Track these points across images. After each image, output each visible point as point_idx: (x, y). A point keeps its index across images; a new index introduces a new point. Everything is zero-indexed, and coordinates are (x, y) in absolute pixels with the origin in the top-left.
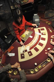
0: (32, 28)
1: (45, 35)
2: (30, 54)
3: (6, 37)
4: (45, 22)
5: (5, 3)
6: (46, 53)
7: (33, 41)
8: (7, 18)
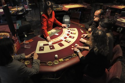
0: (61, 28)
1: (75, 34)
2: (51, 47)
3: (26, 36)
4: (77, 24)
5: (35, 11)
6: (72, 49)
7: (58, 37)
8: (33, 25)
